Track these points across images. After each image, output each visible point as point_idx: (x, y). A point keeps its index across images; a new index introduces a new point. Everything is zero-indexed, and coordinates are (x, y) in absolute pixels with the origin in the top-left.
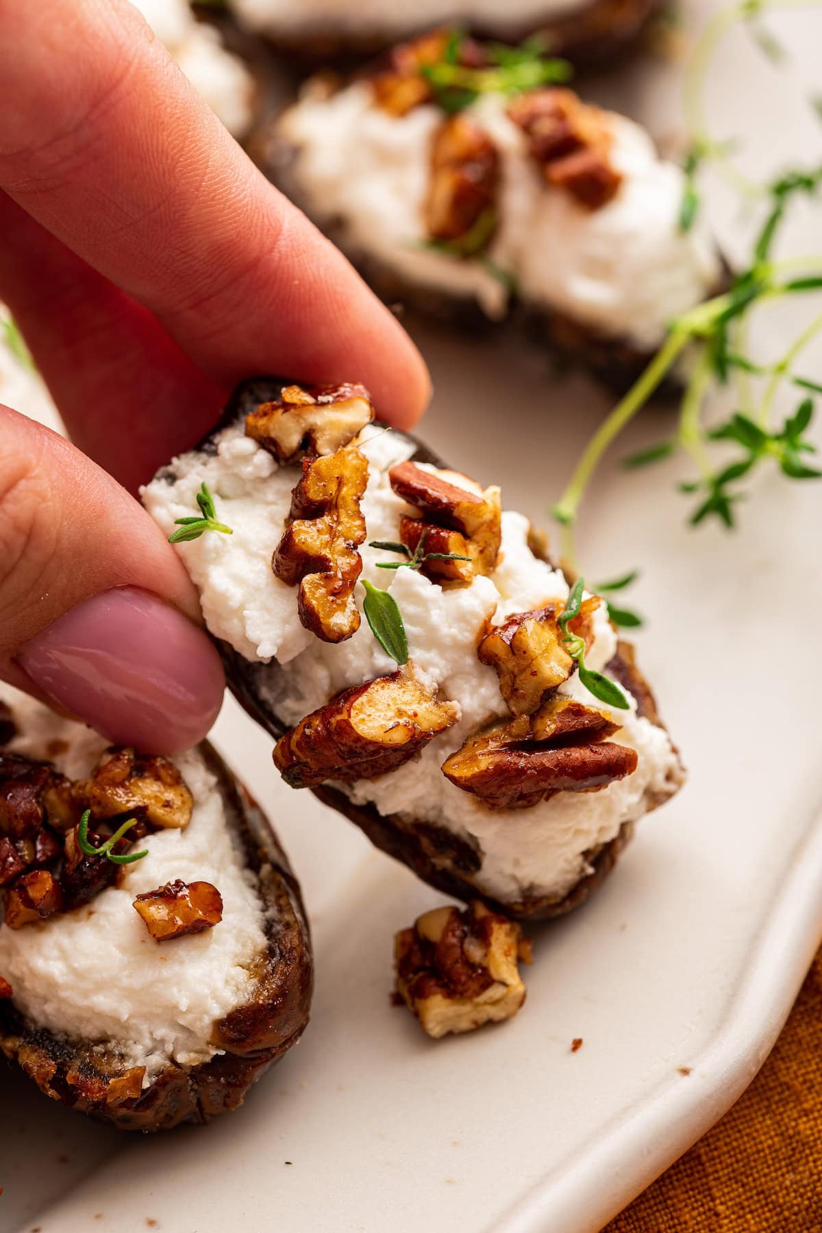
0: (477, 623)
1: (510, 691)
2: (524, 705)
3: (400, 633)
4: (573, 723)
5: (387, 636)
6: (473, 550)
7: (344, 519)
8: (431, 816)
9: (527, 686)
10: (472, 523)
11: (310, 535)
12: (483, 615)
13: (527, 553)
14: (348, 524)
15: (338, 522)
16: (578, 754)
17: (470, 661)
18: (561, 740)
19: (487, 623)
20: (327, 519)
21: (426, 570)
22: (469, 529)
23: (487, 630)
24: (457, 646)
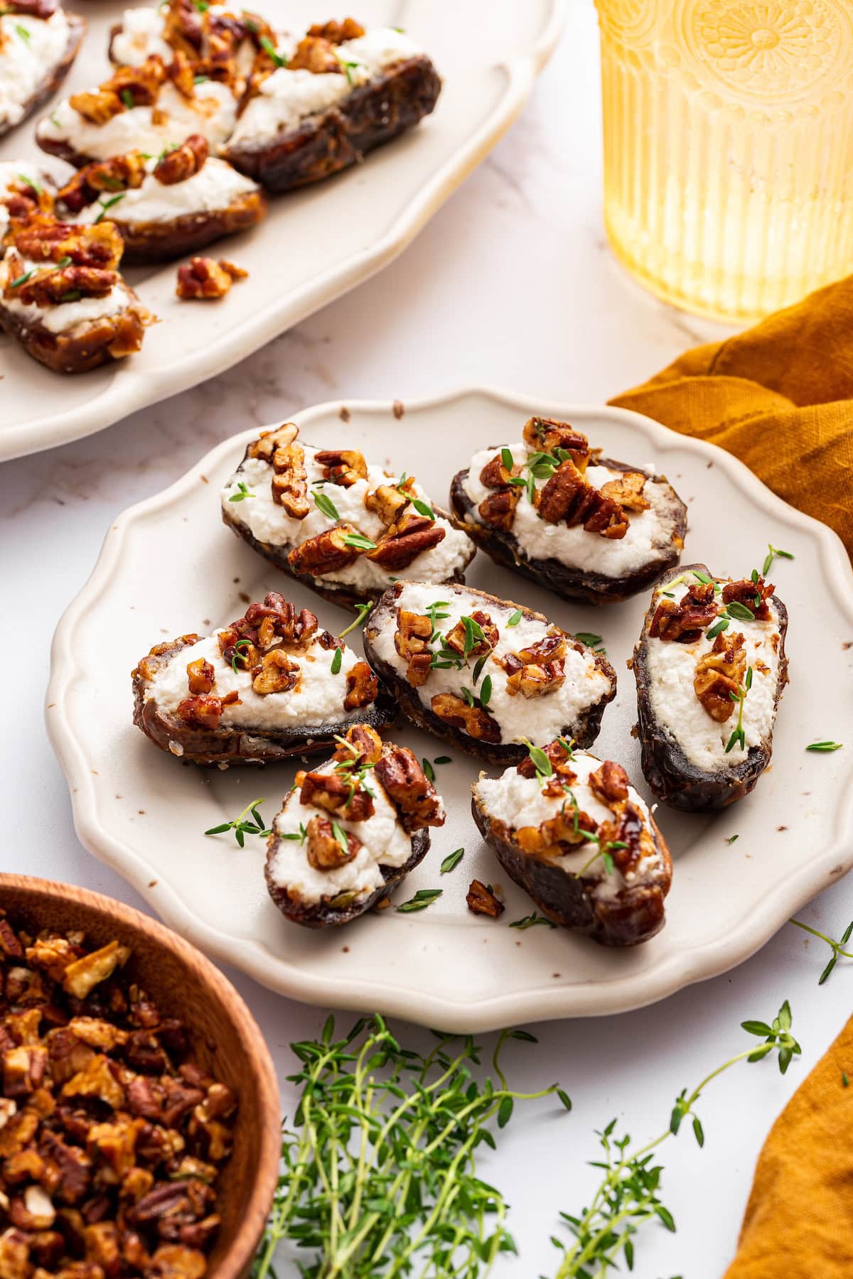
0: (363, 495)
1: (383, 517)
2: (390, 520)
3: (333, 508)
4: (415, 522)
5: (328, 511)
6: (354, 472)
7: (295, 470)
8: (373, 585)
9: (390, 512)
10: (350, 461)
11: (283, 480)
12: (364, 492)
13: (384, 477)
14: (298, 473)
15: (293, 472)
16: (418, 536)
17: (364, 512)
18: (410, 531)
19: (367, 494)
20: (288, 472)
21: (337, 483)
22: (350, 464)
23: (367, 498)
24: (357, 507)
